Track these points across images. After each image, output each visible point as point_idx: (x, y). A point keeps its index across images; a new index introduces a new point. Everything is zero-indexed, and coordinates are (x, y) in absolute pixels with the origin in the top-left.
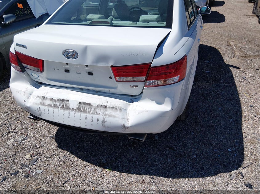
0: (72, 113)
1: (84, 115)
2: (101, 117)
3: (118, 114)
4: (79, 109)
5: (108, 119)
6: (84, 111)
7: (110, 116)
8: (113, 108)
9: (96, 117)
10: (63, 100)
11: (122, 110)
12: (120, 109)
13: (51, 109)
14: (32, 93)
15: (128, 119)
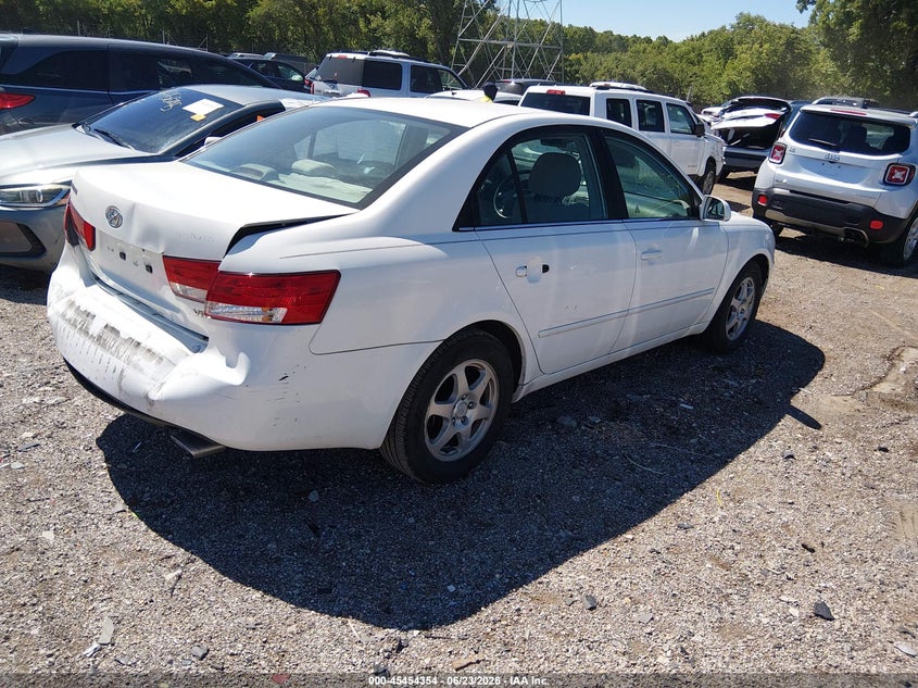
0: (88, 342)
1: (100, 351)
2: (120, 364)
3: (149, 366)
4: (99, 339)
5: (130, 373)
6: (104, 346)
7: (135, 367)
8: (149, 350)
9: (115, 362)
10: (88, 314)
11: (164, 360)
12: (161, 359)
13: (68, 328)
14: (72, 293)
15: (162, 384)
